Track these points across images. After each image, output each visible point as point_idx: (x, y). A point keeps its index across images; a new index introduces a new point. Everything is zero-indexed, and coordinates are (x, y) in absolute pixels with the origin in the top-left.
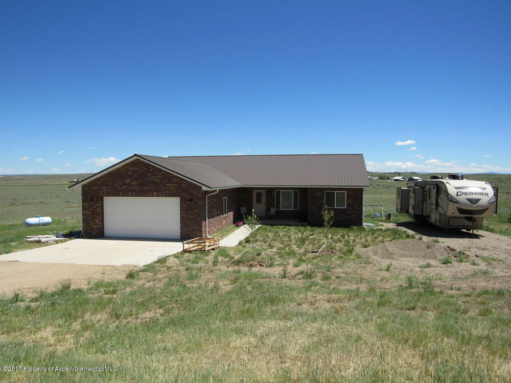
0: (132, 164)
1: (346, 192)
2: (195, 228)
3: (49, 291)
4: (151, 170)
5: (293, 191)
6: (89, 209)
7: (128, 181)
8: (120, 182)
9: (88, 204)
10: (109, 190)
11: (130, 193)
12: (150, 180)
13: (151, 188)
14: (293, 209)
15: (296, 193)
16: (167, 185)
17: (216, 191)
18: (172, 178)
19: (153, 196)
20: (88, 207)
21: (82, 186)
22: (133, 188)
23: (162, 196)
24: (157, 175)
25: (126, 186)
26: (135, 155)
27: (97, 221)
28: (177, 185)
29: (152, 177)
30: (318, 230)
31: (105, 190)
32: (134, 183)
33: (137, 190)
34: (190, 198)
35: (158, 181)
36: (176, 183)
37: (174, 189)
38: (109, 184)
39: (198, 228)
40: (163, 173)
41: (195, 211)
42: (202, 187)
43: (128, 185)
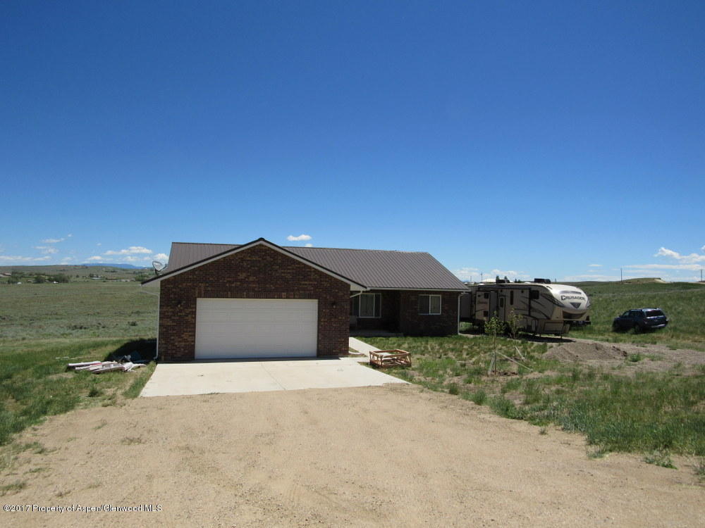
0: (250, 251)
1: (440, 296)
2: (339, 340)
4: (279, 261)
5: (374, 294)
6: (173, 318)
7: (242, 276)
8: (229, 277)
9: (170, 310)
10: (209, 289)
11: (245, 293)
12: (277, 275)
13: (277, 286)
14: (374, 317)
15: (377, 298)
16: (303, 282)
18: (309, 273)
19: (280, 297)
20: (170, 314)
21: (162, 282)
22: (250, 285)
23: (294, 298)
24: (289, 269)
25: (239, 283)
26: (262, 239)
27: (185, 336)
28: (316, 283)
29: (280, 271)
31: (203, 289)
32: (251, 279)
33: (256, 289)
34: (333, 300)
35: (289, 276)
36: (315, 280)
37: (312, 288)
38: (211, 279)
39: (343, 340)
41: (340, 318)
42: (349, 286)
43: (241, 281)
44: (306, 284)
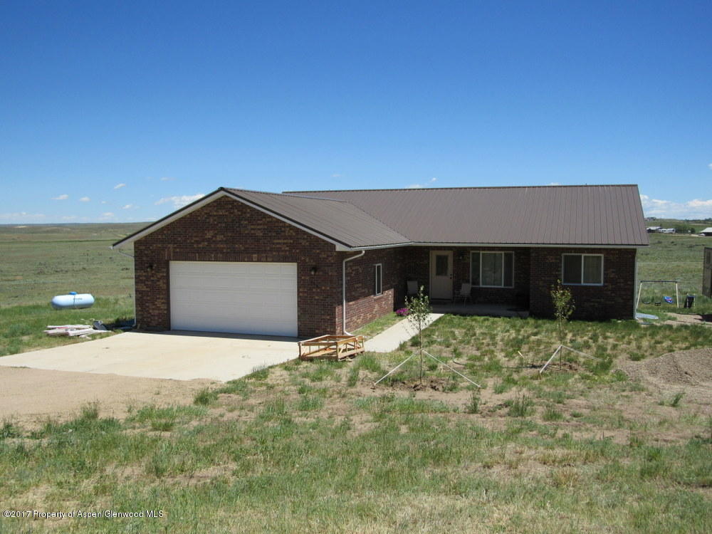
0: (215, 204)
1: (602, 255)
2: (323, 317)
3: (62, 421)
4: (248, 215)
5: (503, 252)
6: (146, 283)
7: (209, 235)
8: (196, 237)
9: (144, 274)
10: (178, 250)
11: (213, 255)
12: (246, 232)
13: (247, 246)
14: (503, 286)
15: (508, 257)
16: (275, 241)
17: (361, 252)
18: (283, 229)
19: (251, 260)
20: (144, 278)
21: (136, 243)
22: (218, 246)
23: (267, 261)
24: (258, 225)
25: (206, 243)
26: (222, 189)
27: (158, 303)
28: (292, 241)
29: (249, 227)
30: (548, 325)
31: (171, 250)
32: (219, 238)
33: (225, 251)
34: (314, 264)
35: (260, 234)
36: (291, 237)
37: (287, 248)
38: (179, 239)
39: (328, 317)
40: (268, 220)
41: (323, 288)
42: (335, 246)
43: (208, 240)
44: (279, 243)
